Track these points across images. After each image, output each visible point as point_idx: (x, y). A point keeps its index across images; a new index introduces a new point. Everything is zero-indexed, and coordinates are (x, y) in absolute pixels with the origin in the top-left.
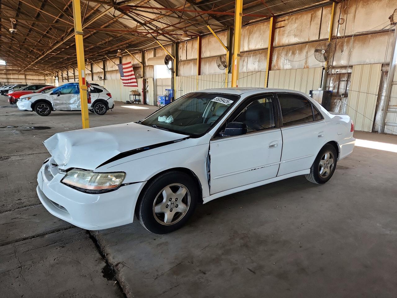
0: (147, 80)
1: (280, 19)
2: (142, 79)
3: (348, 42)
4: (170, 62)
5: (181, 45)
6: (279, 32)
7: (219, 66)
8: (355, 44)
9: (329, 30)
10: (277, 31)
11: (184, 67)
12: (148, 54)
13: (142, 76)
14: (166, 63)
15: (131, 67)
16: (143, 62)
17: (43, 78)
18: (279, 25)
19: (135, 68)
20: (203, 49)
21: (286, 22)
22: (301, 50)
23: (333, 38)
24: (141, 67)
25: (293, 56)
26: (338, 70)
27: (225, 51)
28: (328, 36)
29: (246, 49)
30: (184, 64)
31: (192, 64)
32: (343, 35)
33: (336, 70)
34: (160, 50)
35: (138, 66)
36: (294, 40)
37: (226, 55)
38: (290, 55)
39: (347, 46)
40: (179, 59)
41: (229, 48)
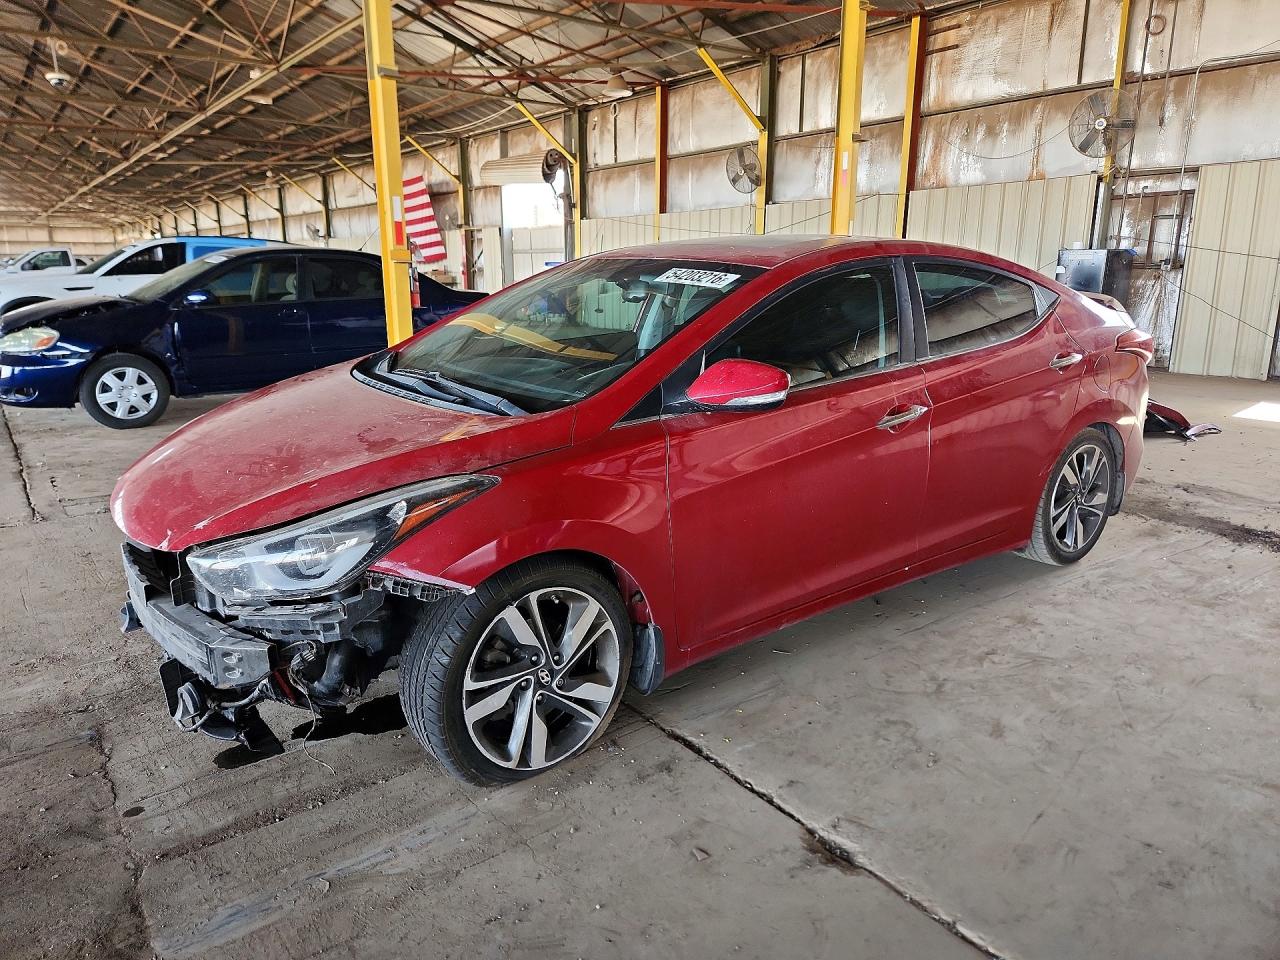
0: (477, 235)
1: (943, 22)
2: (463, 230)
3: (1180, 92)
4: (560, 174)
5: (594, 118)
6: (941, 64)
7: (734, 181)
8: (1205, 100)
9: (1114, 53)
10: (934, 61)
11: (606, 188)
12: (481, 150)
13: (461, 221)
14: (548, 177)
15: (421, 193)
16: (464, 177)
17: (110, 239)
18: (938, 41)
19: (437, 196)
20: (674, 127)
21: (965, 31)
22: (1017, 120)
23: (1128, 79)
24: (457, 192)
25: (989, 141)
26: (1149, 183)
27: (752, 132)
28: (1112, 74)
30: (608, 179)
31: (634, 176)
32: (1162, 69)
33: (1143, 184)
34: (523, 136)
35: (444, 189)
36: (992, 89)
37: (755, 143)
38: (979, 137)
39: (1178, 104)
40: (591, 162)
41: (769, 120)
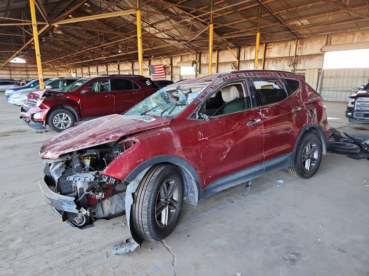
0: (174, 76)
1: (269, 44)
2: (171, 75)
3: (303, 58)
4: (195, 65)
5: (203, 55)
6: (268, 51)
7: (232, 68)
9: (294, 52)
10: (267, 50)
11: (205, 68)
12: (175, 59)
13: (170, 73)
14: (193, 66)
15: (162, 67)
16: (171, 64)
18: (268, 47)
19: (165, 68)
20: (220, 58)
21: (272, 46)
22: (280, 61)
23: (296, 56)
24: (170, 67)
25: (276, 64)
26: (299, 71)
27: (235, 59)
28: (294, 55)
29: (249, 59)
30: (205, 66)
32: (301, 55)
33: (298, 71)
34: (186, 57)
36: (277, 56)
37: (236, 61)
38: (275, 63)
39: (303, 60)
40: (202, 63)
41: (238, 58)
